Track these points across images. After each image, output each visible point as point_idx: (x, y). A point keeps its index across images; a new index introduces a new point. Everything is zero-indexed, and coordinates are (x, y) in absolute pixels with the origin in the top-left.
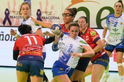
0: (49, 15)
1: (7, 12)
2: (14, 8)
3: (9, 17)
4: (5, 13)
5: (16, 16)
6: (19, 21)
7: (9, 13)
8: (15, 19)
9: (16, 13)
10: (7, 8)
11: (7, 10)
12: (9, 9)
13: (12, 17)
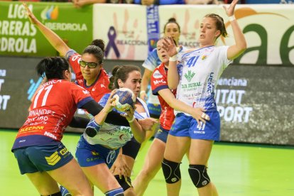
0: (191, 38)
1: (112, 33)
2: (125, 26)
3: (116, 42)
5: (128, 40)
6: (133, 51)
7: (115, 35)
8: (127, 47)
9: (128, 35)
10: (113, 25)
11: (112, 28)
12: (115, 28)
13: (121, 43)
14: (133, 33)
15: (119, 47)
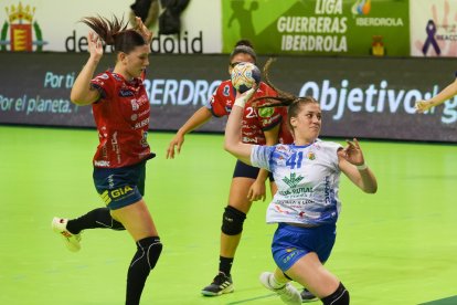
1: (431, 27)
2: (445, 20)
3: (435, 37)
4: (428, 29)
5: (449, 35)
7: (434, 30)
8: (448, 42)
9: (449, 29)
10: (432, 18)
11: (431, 22)
12: (435, 22)
13: (441, 38)
14: (454, 27)
15: (439, 43)
